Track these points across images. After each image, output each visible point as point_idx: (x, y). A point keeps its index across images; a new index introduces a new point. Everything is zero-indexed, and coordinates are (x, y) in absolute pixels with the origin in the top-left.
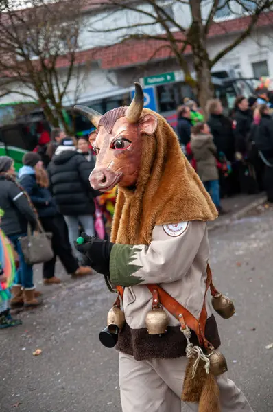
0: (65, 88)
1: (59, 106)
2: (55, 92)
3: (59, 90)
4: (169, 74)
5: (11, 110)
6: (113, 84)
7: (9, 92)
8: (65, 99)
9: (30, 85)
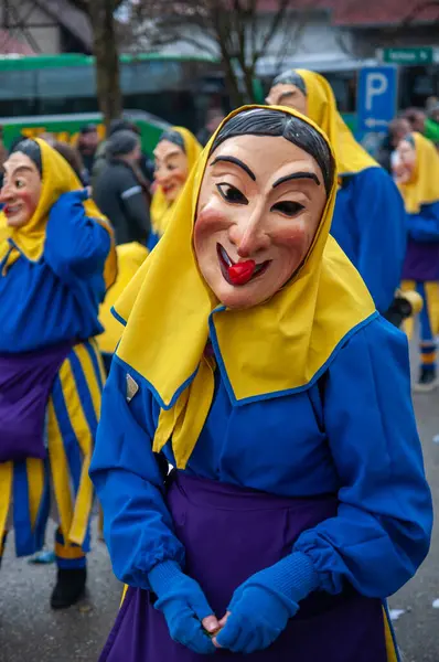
0: (265, 44)
1: (249, 72)
2: (248, 50)
3: (253, 46)
4: (424, 50)
5: (175, 68)
6: (344, 50)
7: (176, 39)
8: (261, 62)
9: (212, 31)
